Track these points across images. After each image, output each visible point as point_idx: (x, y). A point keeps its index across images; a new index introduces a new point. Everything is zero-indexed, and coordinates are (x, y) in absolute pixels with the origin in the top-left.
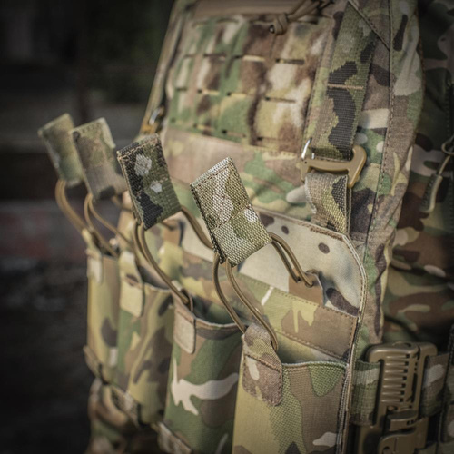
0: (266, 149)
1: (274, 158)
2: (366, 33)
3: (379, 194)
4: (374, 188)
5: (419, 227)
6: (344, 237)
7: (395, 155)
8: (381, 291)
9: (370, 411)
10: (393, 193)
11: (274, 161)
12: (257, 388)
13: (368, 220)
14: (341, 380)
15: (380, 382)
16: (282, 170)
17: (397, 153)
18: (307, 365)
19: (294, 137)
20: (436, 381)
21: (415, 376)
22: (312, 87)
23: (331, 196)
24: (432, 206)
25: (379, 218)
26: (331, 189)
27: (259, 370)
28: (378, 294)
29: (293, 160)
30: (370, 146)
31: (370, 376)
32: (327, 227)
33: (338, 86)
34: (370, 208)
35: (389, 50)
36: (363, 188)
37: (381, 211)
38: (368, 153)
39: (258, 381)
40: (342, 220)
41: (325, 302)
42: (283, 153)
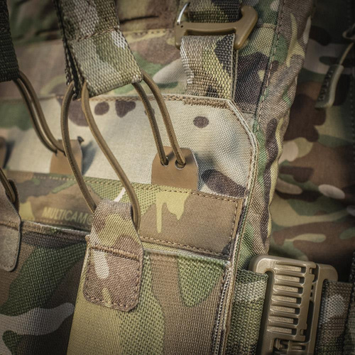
0: (129, 33)
1: (138, 40)
3: (272, 59)
4: (266, 52)
5: (313, 137)
6: (228, 101)
7: (292, 16)
8: (270, 183)
9: (253, 342)
10: (288, 64)
11: (139, 42)
12: (105, 291)
13: (259, 89)
14: (219, 284)
15: (266, 302)
16: (149, 50)
17: (295, 15)
18: (176, 257)
19: (167, 9)
20: (336, 318)
21: (311, 303)
23: (214, 55)
24: (331, 101)
25: (271, 88)
26: (214, 46)
27: (110, 264)
28: (267, 187)
29: (164, 36)
30: (262, 7)
31: (254, 291)
32: (207, 95)
34: (261, 74)
36: (253, 51)
37: (274, 80)
38: (260, 15)
39: (107, 280)
40: (226, 83)
41: (200, 186)
42: (150, 31)
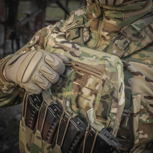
2: (112, 87)
4: (112, 127)
7: (118, 119)
10: (116, 128)
22: (96, 98)
33: (104, 100)
35: (117, 92)
37: (113, 133)
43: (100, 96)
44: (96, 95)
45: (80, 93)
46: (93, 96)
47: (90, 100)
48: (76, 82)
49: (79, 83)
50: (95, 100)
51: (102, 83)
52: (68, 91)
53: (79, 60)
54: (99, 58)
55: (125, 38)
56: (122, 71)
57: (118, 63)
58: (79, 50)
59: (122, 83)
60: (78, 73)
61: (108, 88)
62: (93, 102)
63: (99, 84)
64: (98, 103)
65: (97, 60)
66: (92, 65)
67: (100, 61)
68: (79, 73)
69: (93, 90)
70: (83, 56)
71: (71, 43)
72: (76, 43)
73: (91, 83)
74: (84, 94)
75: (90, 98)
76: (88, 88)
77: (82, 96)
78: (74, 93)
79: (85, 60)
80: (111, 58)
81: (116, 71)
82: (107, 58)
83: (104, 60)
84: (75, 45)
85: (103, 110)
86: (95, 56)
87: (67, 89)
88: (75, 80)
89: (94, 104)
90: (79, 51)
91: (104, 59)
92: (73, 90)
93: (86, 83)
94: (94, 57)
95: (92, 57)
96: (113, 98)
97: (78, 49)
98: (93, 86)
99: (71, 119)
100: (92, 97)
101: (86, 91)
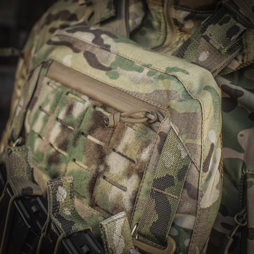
2: (184, 155)
7: (197, 247)
22: (140, 183)
33: (159, 191)
35: (199, 172)
43: (151, 180)
44: (141, 175)
45: (102, 168)
46: (134, 178)
47: (125, 189)
48: (95, 137)
49: (101, 140)
50: (138, 189)
51: (158, 141)
52: (74, 160)
53: (108, 77)
54: (159, 74)
55: (232, 20)
56: (215, 112)
57: (207, 88)
58: (109, 51)
59: (212, 145)
60: (100, 113)
61: (173, 159)
62: (131, 193)
63: (151, 145)
64: (144, 198)
65: (152, 78)
66: (138, 93)
67: (160, 81)
68: (105, 113)
69: (134, 162)
70: (119, 68)
71: (93, 32)
72: (106, 33)
73: (130, 142)
74: (111, 171)
75: (125, 182)
76: (122, 155)
77: (106, 174)
78: (86, 167)
79: (121, 77)
80: (188, 73)
81: (199, 110)
82: (178, 74)
83: (168, 78)
84: (103, 36)
85: (157, 217)
86: (148, 66)
87: (70, 155)
88: (91, 131)
89: (134, 201)
90: (108, 53)
91: (169, 74)
92: (84, 159)
93: (118, 140)
94: (146, 70)
95: (140, 70)
96: (187, 186)
97: (107, 48)
98: (135, 150)
99: (64, 238)
100: (130, 180)
101: (116, 164)
